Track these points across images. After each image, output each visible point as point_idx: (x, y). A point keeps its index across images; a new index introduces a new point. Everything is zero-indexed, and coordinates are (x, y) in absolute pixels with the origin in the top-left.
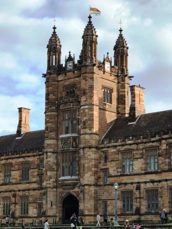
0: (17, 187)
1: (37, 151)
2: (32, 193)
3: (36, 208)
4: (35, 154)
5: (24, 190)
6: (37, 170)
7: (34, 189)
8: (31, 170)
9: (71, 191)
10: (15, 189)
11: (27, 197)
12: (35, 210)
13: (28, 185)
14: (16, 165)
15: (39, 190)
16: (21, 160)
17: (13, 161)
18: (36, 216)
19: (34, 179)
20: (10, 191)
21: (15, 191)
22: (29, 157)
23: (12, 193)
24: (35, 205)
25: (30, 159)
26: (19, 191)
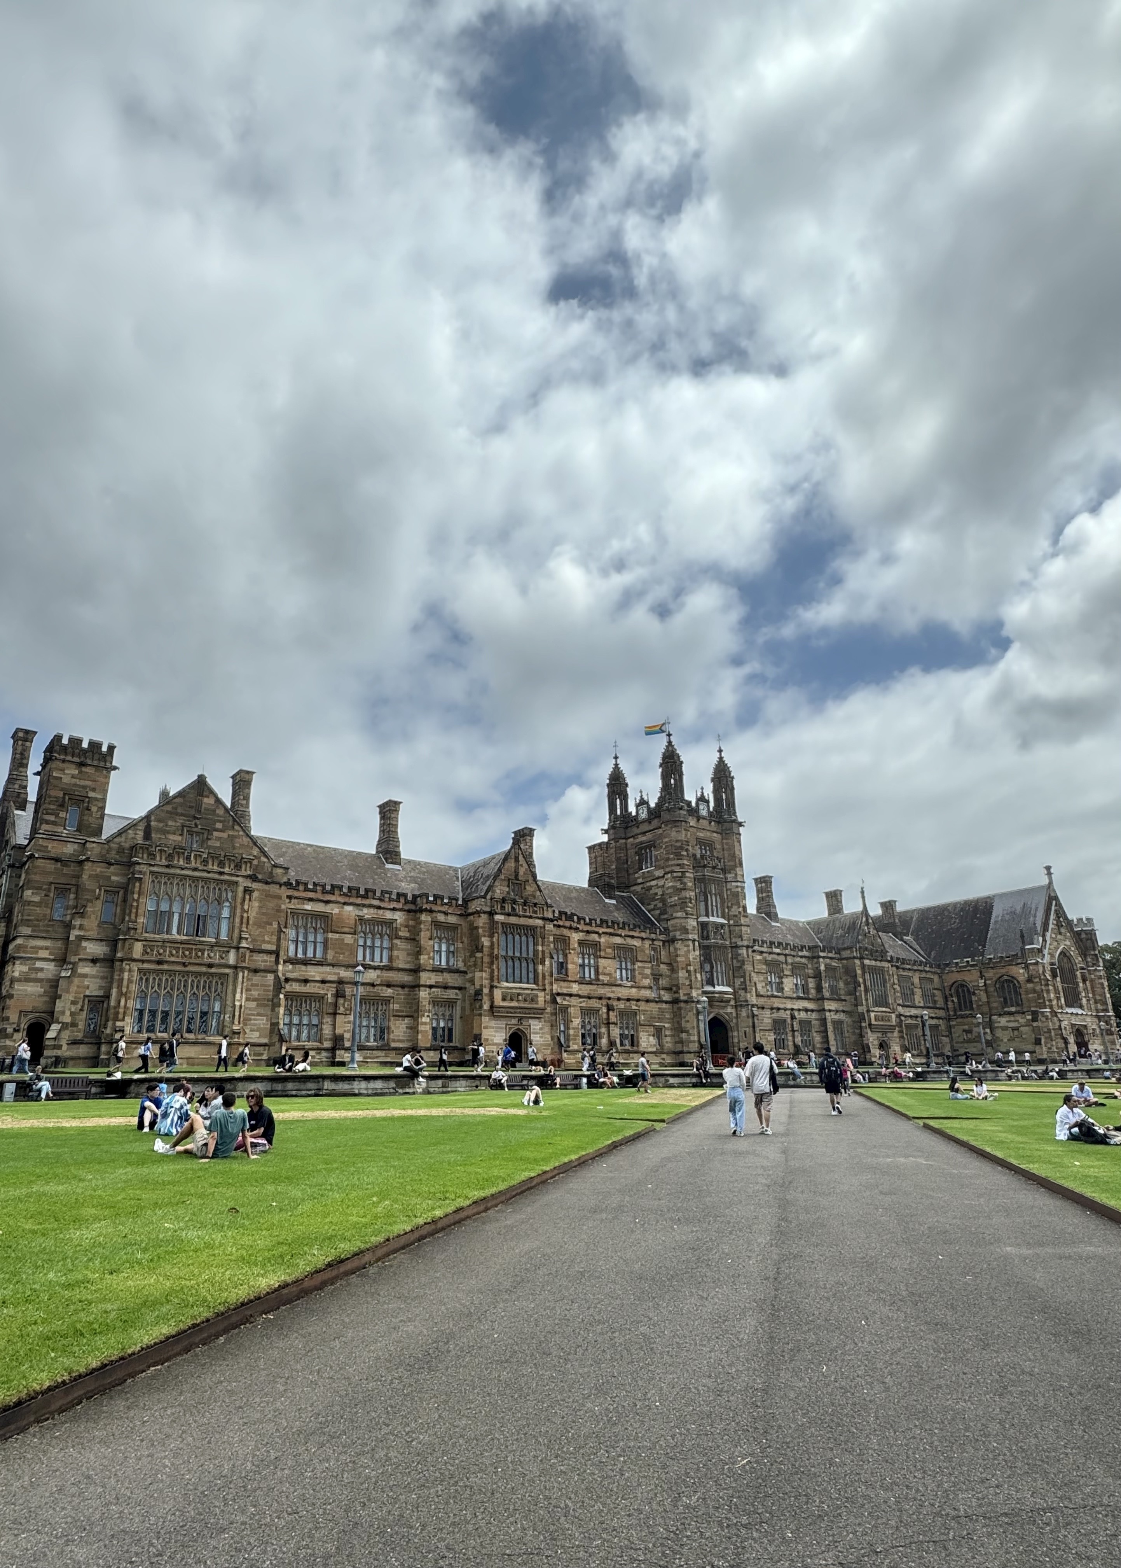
0: (613, 992)
1: (648, 931)
2: (643, 1006)
3: (654, 1036)
4: (643, 935)
5: (628, 1000)
6: (649, 965)
7: (648, 1001)
8: (639, 964)
9: (721, 1011)
10: (612, 995)
11: (635, 1013)
12: (651, 1038)
13: (634, 990)
14: (609, 948)
15: (657, 1002)
16: (618, 940)
17: (603, 940)
18: (654, 1050)
19: (646, 982)
20: (600, 998)
21: (609, 998)
22: (633, 937)
23: (604, 1002)
24: (652, 1029)
25: (637, 943)
26: (619, 999)
